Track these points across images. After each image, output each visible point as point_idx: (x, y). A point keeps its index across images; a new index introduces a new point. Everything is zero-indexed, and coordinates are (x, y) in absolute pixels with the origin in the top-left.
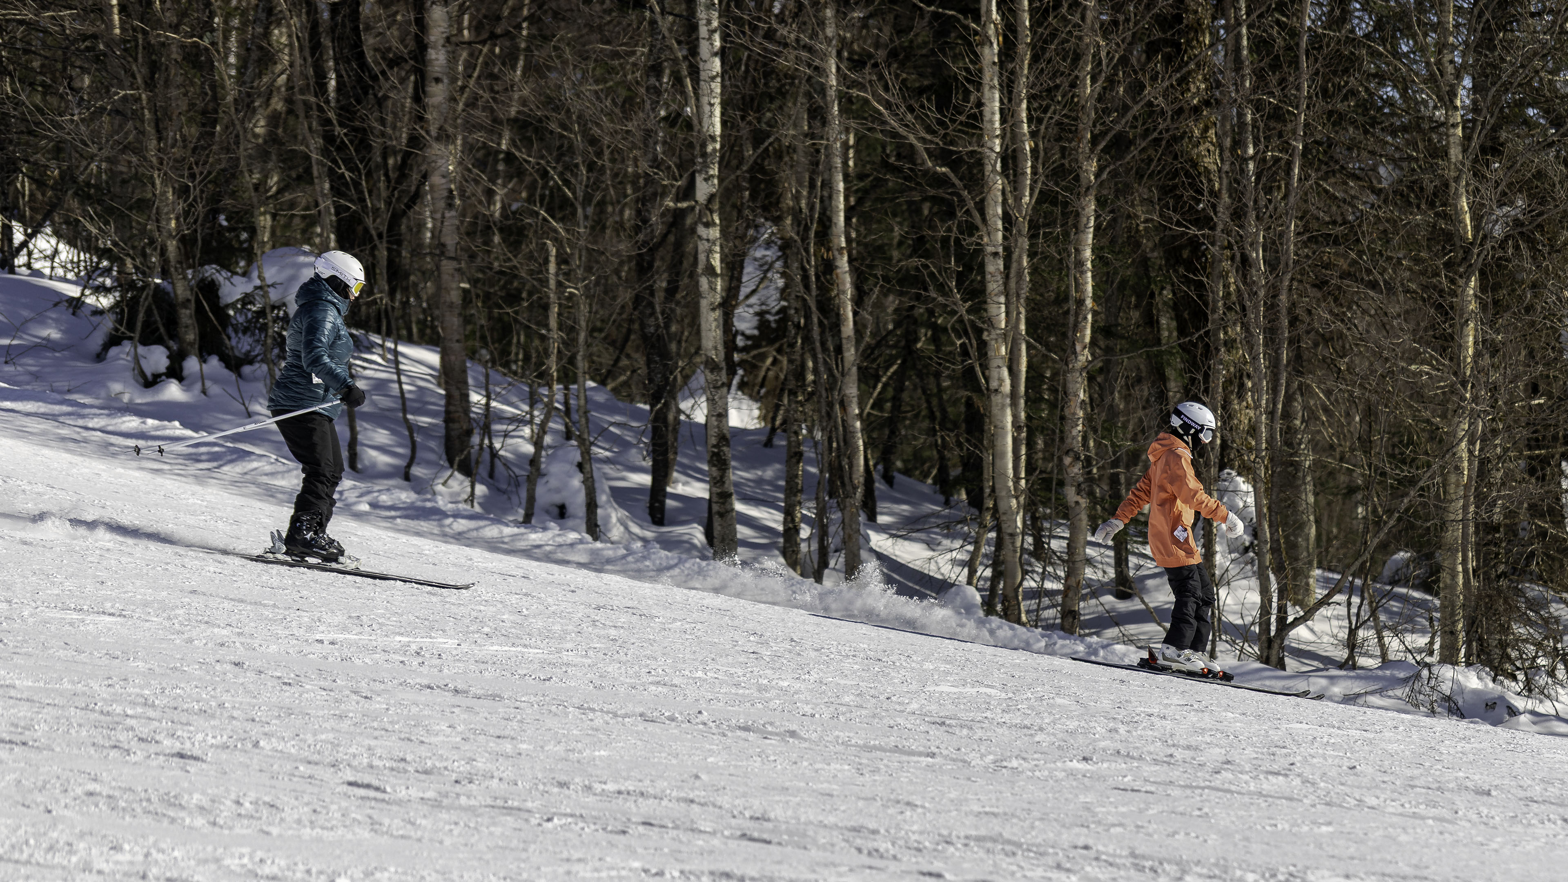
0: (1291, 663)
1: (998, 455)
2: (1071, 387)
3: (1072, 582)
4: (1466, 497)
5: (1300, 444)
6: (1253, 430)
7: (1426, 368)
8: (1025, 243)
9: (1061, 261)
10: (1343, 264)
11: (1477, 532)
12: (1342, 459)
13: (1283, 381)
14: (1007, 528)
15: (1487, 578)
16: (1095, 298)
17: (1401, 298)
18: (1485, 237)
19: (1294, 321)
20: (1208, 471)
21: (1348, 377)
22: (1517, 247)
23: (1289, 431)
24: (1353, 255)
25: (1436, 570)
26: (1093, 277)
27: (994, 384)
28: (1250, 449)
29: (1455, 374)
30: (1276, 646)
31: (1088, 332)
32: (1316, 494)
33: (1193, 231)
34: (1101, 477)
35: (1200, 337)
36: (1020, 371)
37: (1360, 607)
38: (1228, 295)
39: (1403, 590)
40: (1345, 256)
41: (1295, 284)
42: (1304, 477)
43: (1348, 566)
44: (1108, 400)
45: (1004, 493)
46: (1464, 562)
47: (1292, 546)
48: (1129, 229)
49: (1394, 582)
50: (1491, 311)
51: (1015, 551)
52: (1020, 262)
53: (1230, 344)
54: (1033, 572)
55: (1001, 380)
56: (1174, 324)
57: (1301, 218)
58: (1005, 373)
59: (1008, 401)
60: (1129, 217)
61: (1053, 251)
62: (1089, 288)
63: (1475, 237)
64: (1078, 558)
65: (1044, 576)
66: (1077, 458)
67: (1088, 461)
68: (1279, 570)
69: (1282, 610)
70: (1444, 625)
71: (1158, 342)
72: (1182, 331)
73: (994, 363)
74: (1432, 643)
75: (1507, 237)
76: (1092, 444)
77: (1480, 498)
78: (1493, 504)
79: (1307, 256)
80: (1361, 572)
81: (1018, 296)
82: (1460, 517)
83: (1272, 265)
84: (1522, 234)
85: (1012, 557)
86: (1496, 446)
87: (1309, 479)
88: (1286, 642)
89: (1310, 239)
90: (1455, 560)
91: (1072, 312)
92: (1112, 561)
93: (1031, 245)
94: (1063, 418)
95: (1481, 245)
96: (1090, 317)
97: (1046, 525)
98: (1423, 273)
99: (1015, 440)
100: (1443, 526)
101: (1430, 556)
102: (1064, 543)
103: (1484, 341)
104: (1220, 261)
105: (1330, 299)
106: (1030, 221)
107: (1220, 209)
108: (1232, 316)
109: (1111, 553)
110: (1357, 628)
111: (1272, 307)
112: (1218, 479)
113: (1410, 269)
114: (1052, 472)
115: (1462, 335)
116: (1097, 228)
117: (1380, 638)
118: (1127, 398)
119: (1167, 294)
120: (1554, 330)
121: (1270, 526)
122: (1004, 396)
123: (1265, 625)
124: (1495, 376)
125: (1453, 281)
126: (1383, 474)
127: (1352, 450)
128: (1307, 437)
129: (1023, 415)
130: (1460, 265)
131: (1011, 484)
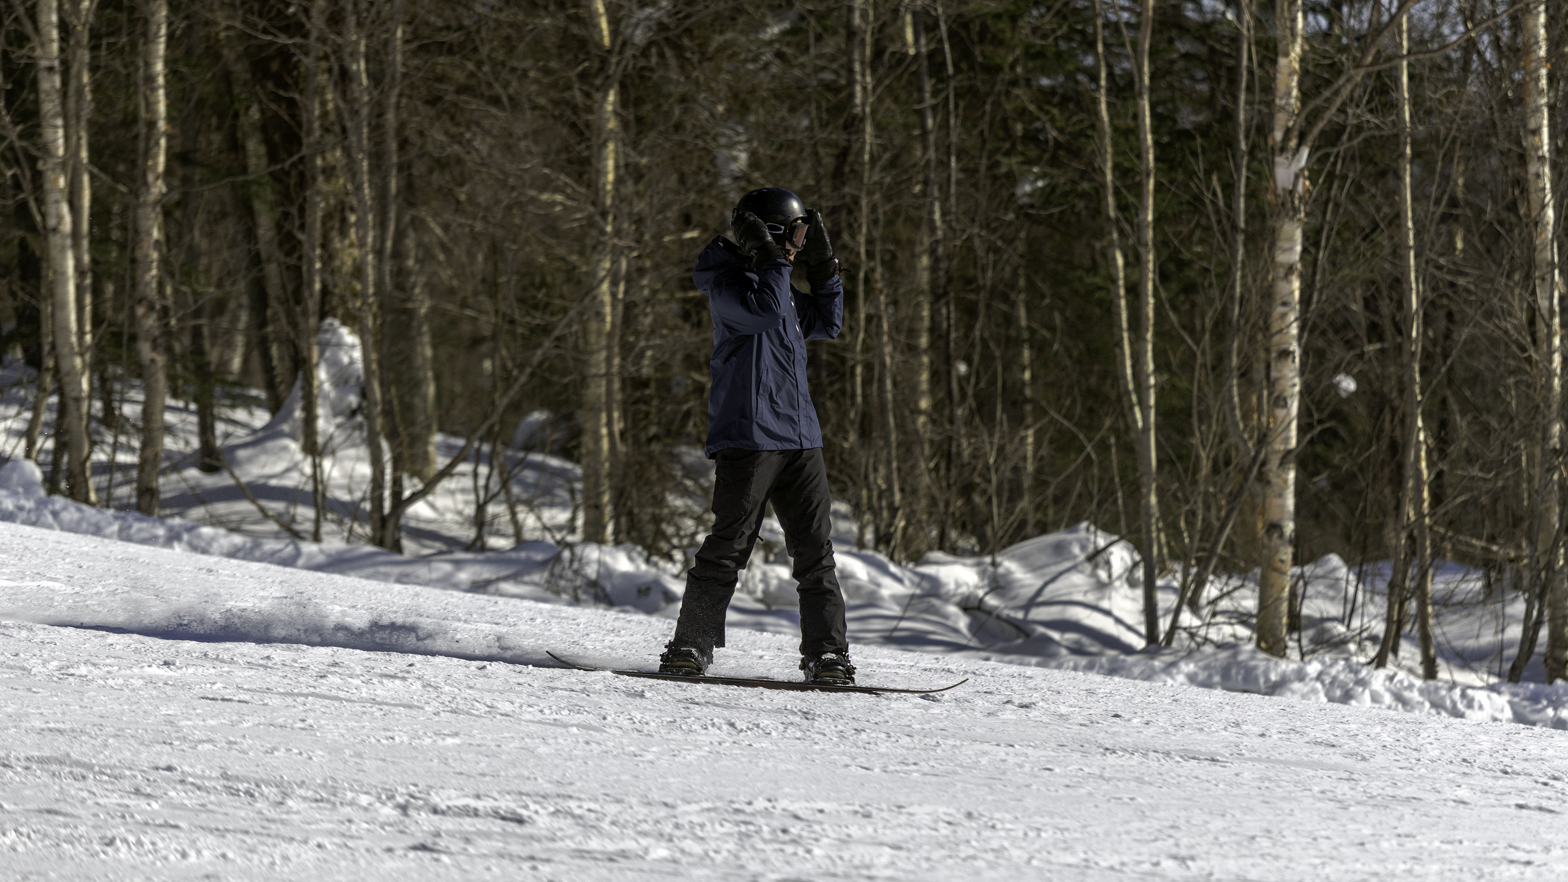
0: (409, 546)
1: (60, 306)
2: (143, 224)
3: (149, 453)
4: (609, 347)
5: (414, 287)
6: (358, 272)
7: (559, 198)
8: (85, 56)
9: (128, 75)
10: (460, 76)
11: (623, 389)
12: (464, 304)
13: (392, 215)
14: (69, 391)
15: (636, 442)
16: (170, 119)
17: (529, 114)
18: (624, 44)
19: (403, 144)
20: (307, 321)
21: (469, 209)
22: (661, 55)
23: (400, 273)
24: (471, 66)
25: (576, 433)
26: (167, 95)
27: (52, 222)
28: (355, 295)
29: (594, 204)
30: (390, 525)
31: (162, 159)
32: (435, 347)
33: (283, 40)
34: (182, 330)
35: (293, 165)
36: (81, 207)
37: (489, 478)
38: (325, 114)
39: (538, 457)
40: (463, 68)
41: (404, 101)
42: (420, 327)
43: (474, 431)
44: (187, 239)
45: (66, 351)
46: (609, 424)
47: (408, 408)
48: (208, 38)
49: (529, 448)
50: (633, 130)
51: (80, 419)
52: (79, 77)
53: (329, 172)
54: (103, 442)
55: (60, 218)
56: (262, 150)
57: (410, 23)
58: (65, 209)
59: (69, 242)
60: (207, 23)
61: (117, 64)
62: (162, 108)
63: (613, 42)
64: (156, 425)
65: (116, 447)
66: (151, 308)
67: (165, 312)
68: (392, 436)
69: (397, 484)
70: (587, 498)
71: (244, 170)
72: (273, 156)
73: (52, 197)
74: (573, 519)
75: (651, 43)
76: (169, 290)
77: (626, 349)
78: (641, 355)
79: (417, 68)
80: (490, 436)
81: (78, 118)
82: (603, 371)
83: (376, 78)
84: (667, 39)
85: (78, 426)
86: (643, 288)
87: (425, 328)
88: (403, 521)
89: (421, 48)
90: (598, 420)
91: (142, 136)
92: (195, 428)
93: (93, 58)
94: (133, 261)
95: (621, 52)
96: (163, 142)
97: (117, 387)
98: (554, 85)
99: (79, 289)
100: (583, 381)
101: (569, 417)
102: (138, 408)
103: (627, 165)
104: (315, 75)
105: (445, 117)
106: (91, 30)
107: (314, 13)
108: (330, 139)
109: (194, 419)
110: (486, 502)
111: (377, 128)
112: (318, 330)
113: (536, 81)
114: (122, 325)
115: (602, 159)
116: (170, 37)
117: (514, 514)
118: (210, 235)
119: (255, 113)
120: (708, 151)
121: (382, 384)
122: (64, 237)
123: (378, 501)
124: (640, 206)
125: (588, 95)
126: (512, 322)
127: (476, 294)
128: (422, 280)
129: (86, 258)
130: (596, 76)
131: (74, 339)
